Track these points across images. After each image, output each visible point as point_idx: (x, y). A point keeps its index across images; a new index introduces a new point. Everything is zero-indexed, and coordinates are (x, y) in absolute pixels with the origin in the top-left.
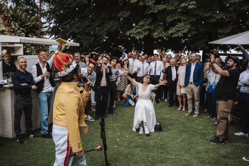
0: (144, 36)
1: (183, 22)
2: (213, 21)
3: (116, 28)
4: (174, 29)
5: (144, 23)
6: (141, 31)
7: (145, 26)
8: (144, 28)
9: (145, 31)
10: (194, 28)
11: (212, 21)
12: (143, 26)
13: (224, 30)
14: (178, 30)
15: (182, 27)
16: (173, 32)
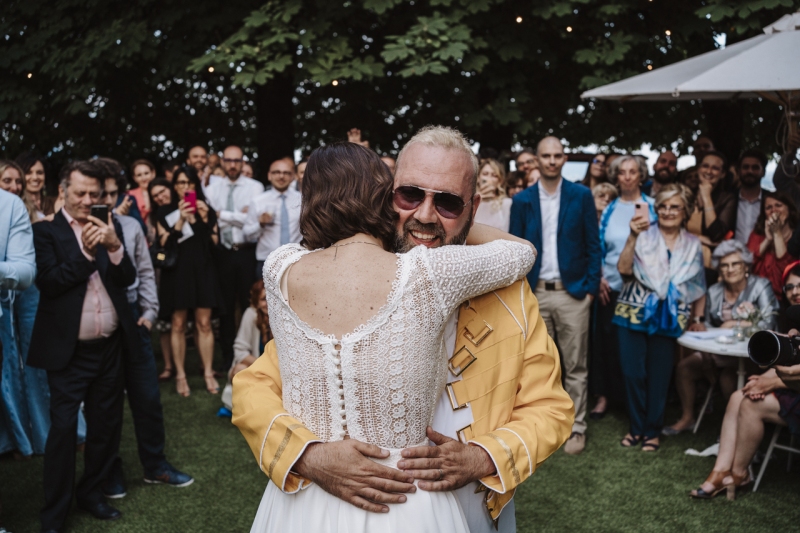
0: (271, 76)
1: (437, 14)
2: (560, 14)
3: (137, 48)
4: (408, 42)
5: (267, 20)
6: (259, 54)
7: (274, 34)
8: (273, 40)
9: (275, 53)
10: (484, 45)
11: (554, 15)
12: (264, 30)
13: (600, 51)
14: (423, 45)
15: (442, 33)
16: (403, 55)
